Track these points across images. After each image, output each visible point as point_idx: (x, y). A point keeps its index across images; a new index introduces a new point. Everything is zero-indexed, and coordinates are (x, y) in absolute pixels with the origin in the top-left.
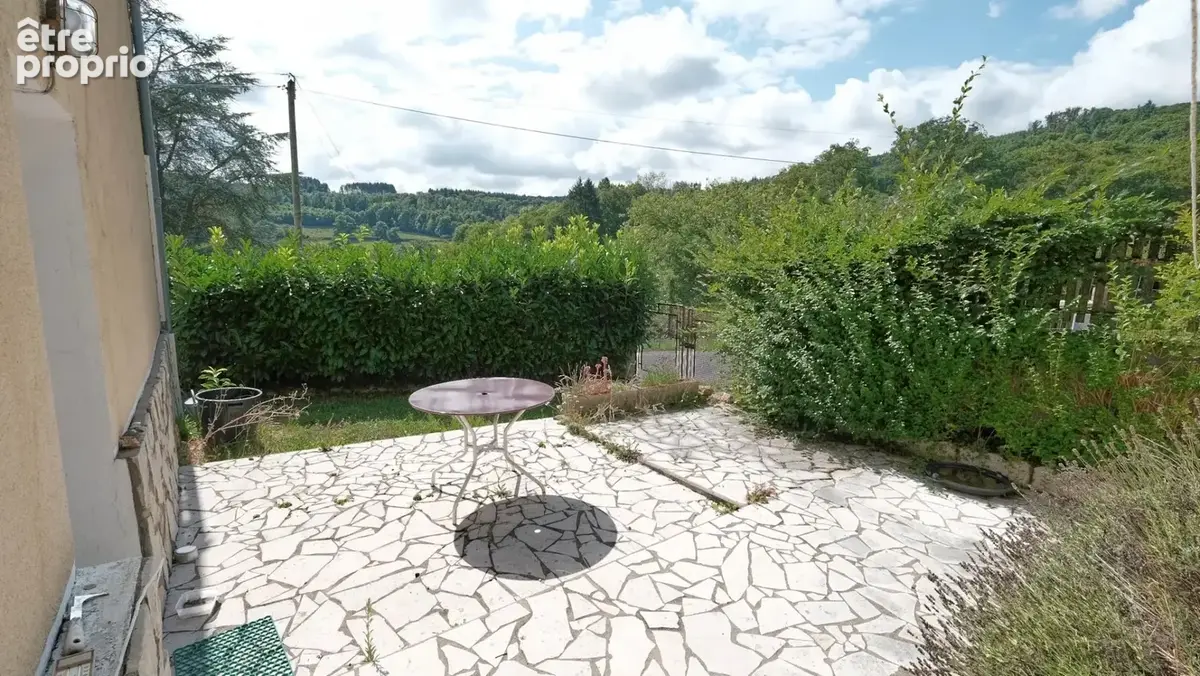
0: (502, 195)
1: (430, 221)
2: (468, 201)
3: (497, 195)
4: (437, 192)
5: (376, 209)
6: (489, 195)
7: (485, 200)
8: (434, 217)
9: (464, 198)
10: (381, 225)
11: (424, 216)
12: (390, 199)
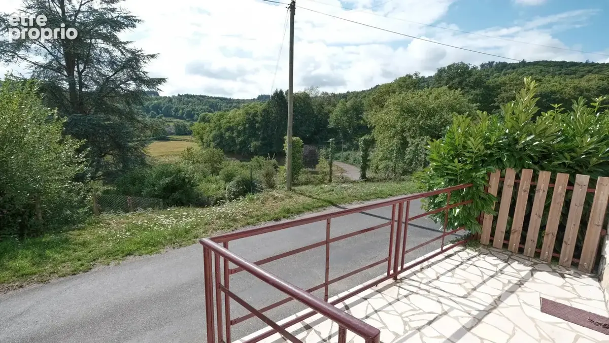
0: (219, 98)
1: (181, 111)
2: (201, 101)
3: (216, 98)
4: (183, 96)
5: (150, 104)
6: (211, 97)
7: (210, 100)
8: (183, 109)
9: (198, 99)
10: (153, 113)
11: (177, 109)
12: (157, 99)
